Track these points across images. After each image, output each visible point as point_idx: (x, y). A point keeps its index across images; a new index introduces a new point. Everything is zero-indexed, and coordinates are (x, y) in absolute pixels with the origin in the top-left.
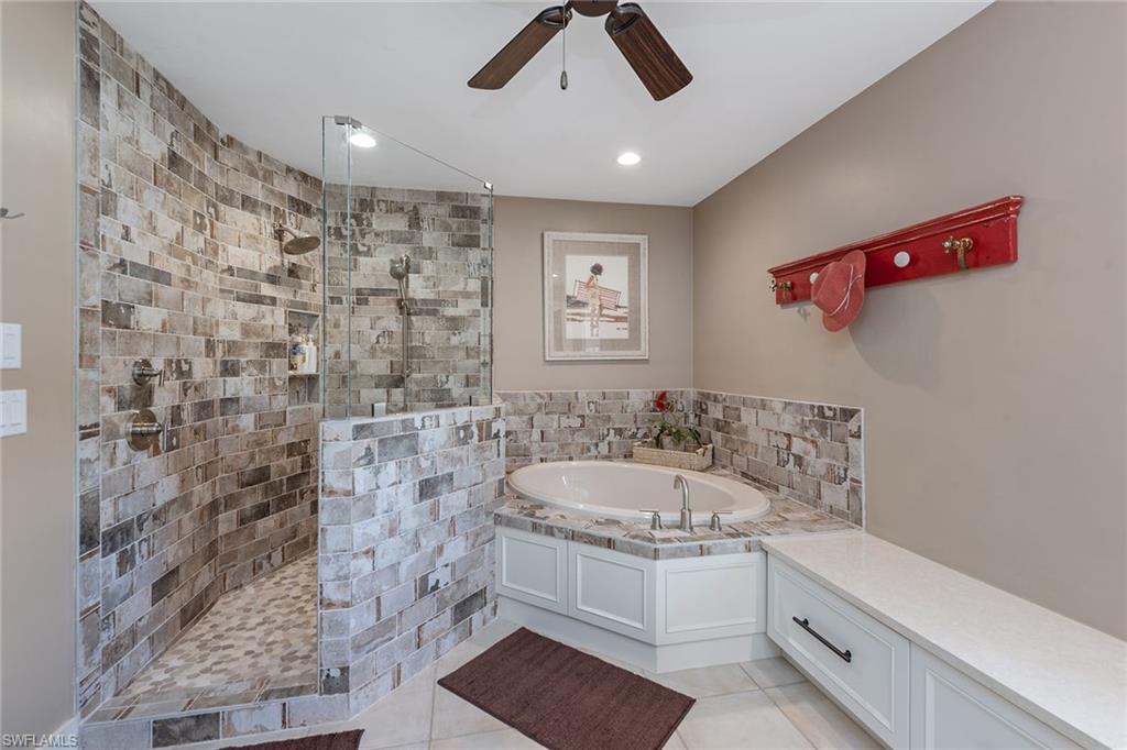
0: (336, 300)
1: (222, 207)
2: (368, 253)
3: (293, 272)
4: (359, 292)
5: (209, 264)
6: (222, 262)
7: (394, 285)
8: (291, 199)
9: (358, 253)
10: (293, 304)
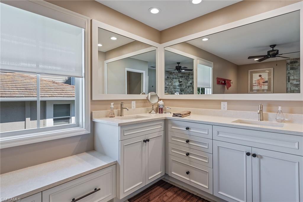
0: (186, 87)
1: (173, 79)
2: (189, 81)
3: (181, 85)
4: (188, 86)
5: (172, 86)
6: (173, 85)
7: (191, 85)
8: (180, 76)
9: (188, 81)
10: (181, 88)
